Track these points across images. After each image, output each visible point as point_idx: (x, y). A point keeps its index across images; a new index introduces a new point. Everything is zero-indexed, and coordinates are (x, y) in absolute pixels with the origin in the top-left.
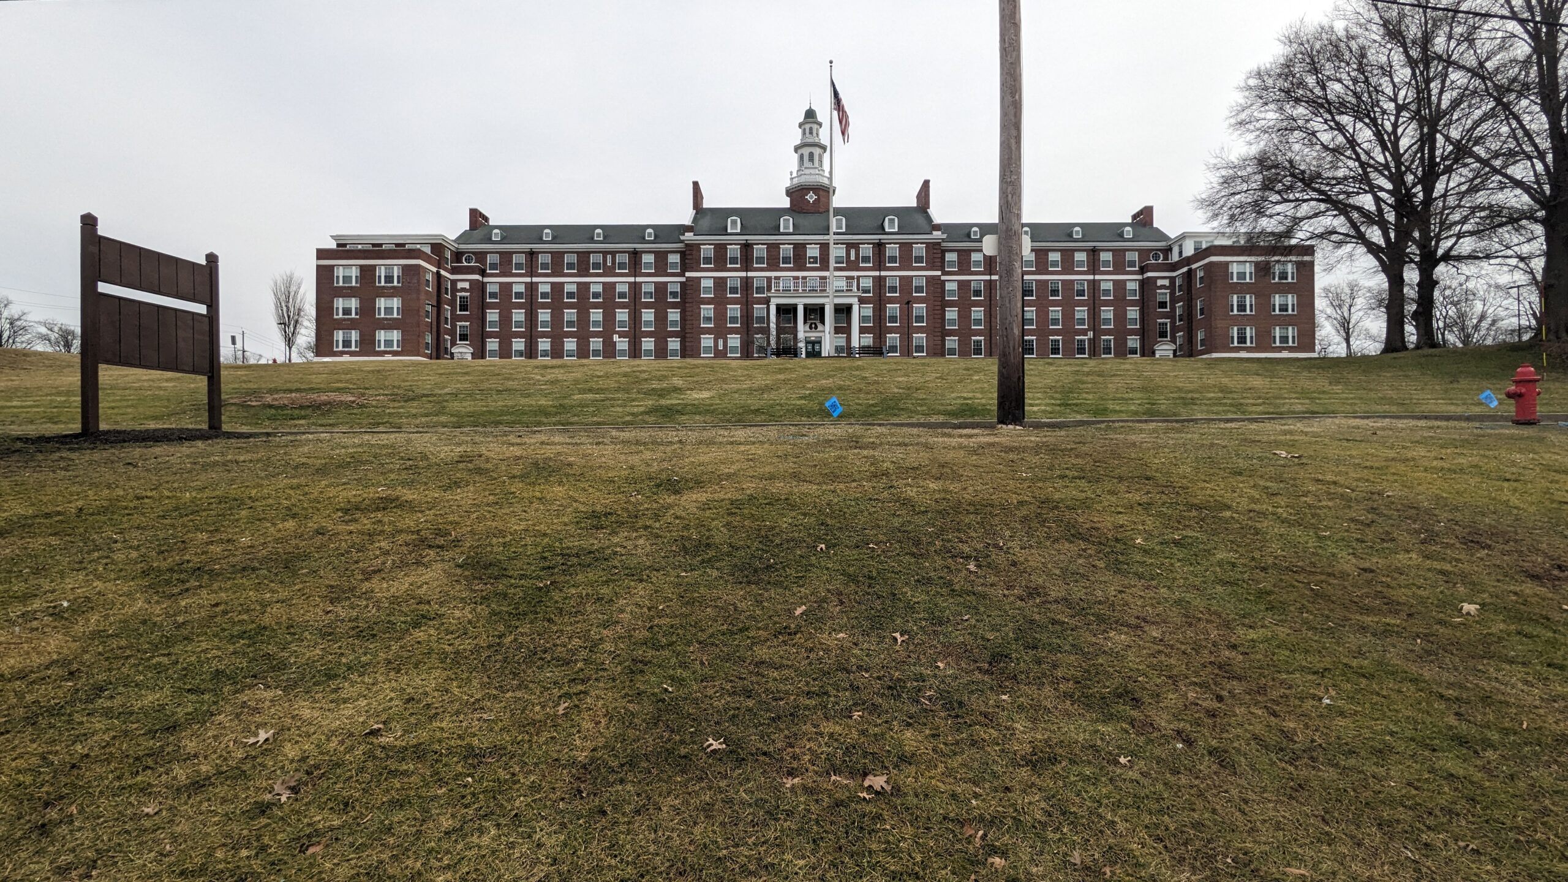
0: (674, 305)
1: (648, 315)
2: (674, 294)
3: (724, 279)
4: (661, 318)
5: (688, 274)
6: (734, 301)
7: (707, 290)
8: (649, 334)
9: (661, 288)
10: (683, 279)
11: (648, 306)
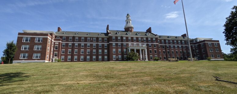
0: (106, 49)
1: (100, 51)
2: (106, 47)
3: (118, 43)
4: (103, 51)
5: (110, 42)
6: (119, 48)
7: (114, 46)
8: (100, 55)
9: (103, 45)
10: (108, 43)
11: (100, 49)
